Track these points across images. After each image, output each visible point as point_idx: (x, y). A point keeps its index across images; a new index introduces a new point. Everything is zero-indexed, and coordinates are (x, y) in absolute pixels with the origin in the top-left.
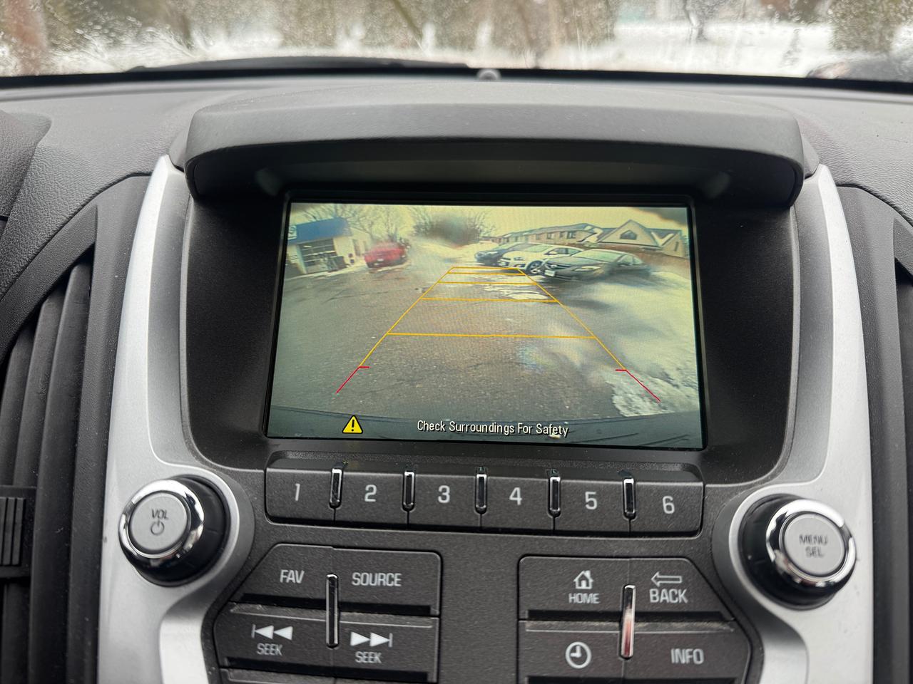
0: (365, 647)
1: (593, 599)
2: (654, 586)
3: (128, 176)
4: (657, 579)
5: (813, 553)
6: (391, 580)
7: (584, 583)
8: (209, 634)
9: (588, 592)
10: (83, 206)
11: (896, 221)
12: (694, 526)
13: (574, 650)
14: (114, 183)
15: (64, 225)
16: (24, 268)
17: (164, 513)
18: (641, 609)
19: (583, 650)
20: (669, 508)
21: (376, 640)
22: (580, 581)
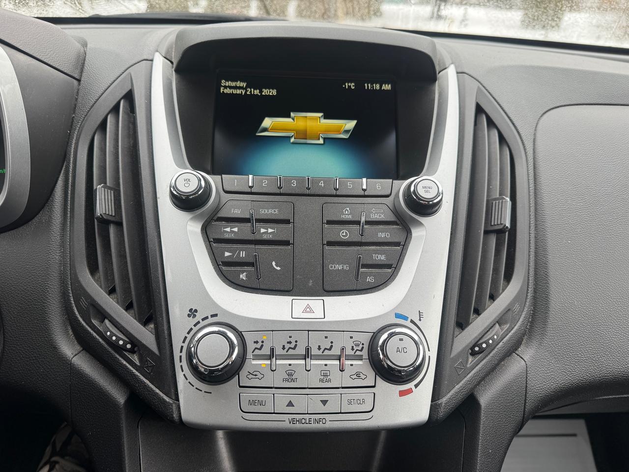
0: (266, 233)
1: (350, 217)
2: (372, 213)
3: (142, 60)
4: (373, 211)
5: (427, 192)
6: (275, 211)
7: (347, 212)
8: (204, 231)
9: (348, 215)
10: (123, 73)
11: (479, 87)
12: (388, 193)
13: (343, 233)
14: (136, 63)
15: (115, 81)
16: (97, 100)
17: (189, 180)
18: (367, 219)
19: (346, 233)
20: (379, 188)
21: (270, 230)
22: (345, 211)
